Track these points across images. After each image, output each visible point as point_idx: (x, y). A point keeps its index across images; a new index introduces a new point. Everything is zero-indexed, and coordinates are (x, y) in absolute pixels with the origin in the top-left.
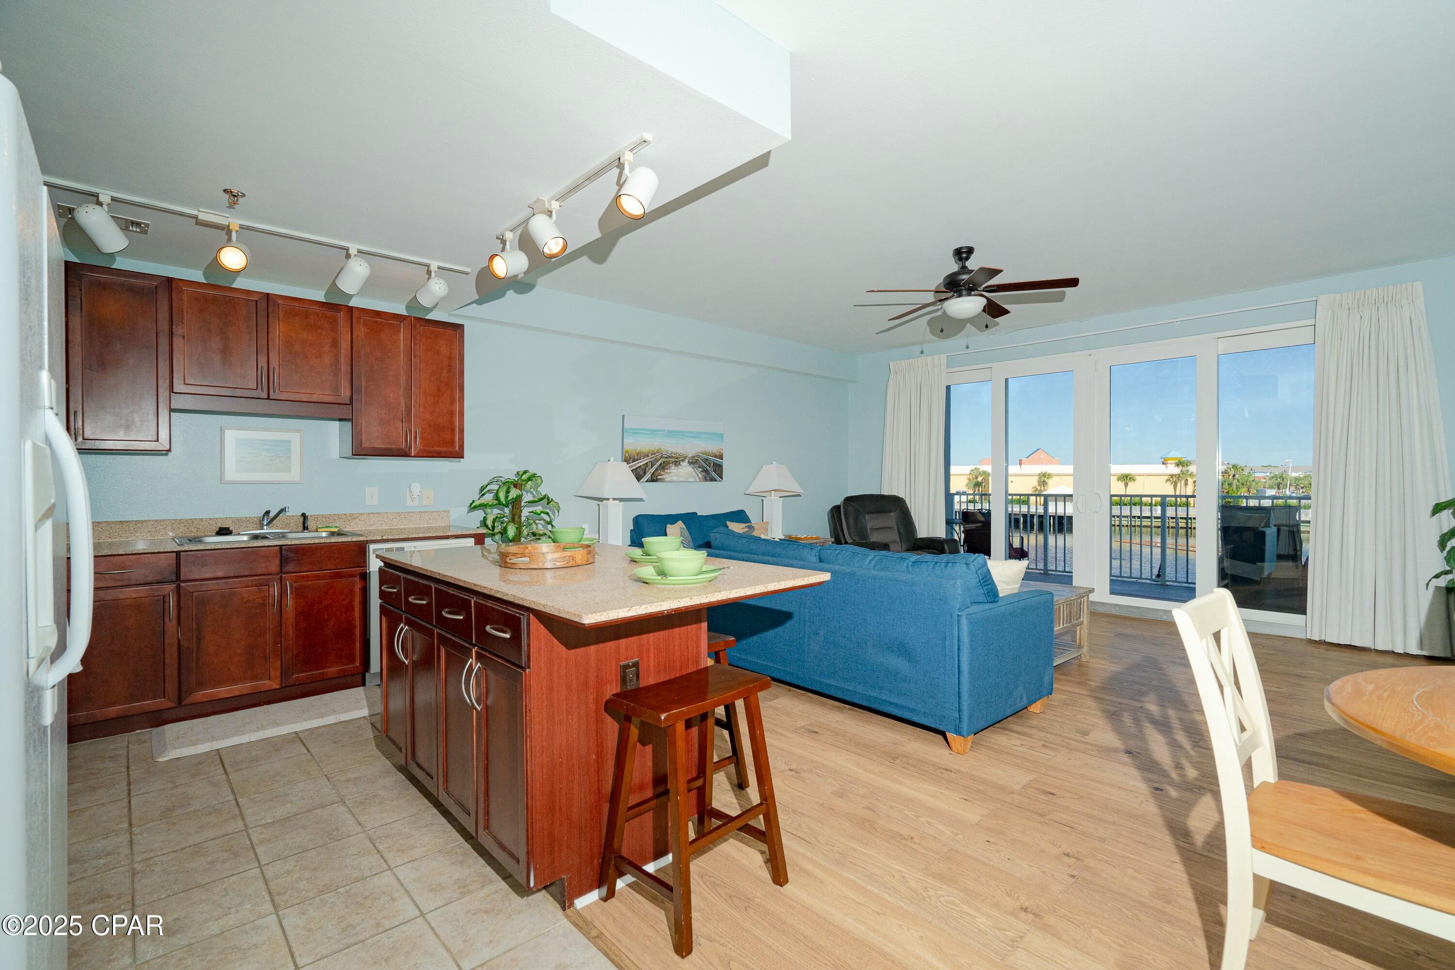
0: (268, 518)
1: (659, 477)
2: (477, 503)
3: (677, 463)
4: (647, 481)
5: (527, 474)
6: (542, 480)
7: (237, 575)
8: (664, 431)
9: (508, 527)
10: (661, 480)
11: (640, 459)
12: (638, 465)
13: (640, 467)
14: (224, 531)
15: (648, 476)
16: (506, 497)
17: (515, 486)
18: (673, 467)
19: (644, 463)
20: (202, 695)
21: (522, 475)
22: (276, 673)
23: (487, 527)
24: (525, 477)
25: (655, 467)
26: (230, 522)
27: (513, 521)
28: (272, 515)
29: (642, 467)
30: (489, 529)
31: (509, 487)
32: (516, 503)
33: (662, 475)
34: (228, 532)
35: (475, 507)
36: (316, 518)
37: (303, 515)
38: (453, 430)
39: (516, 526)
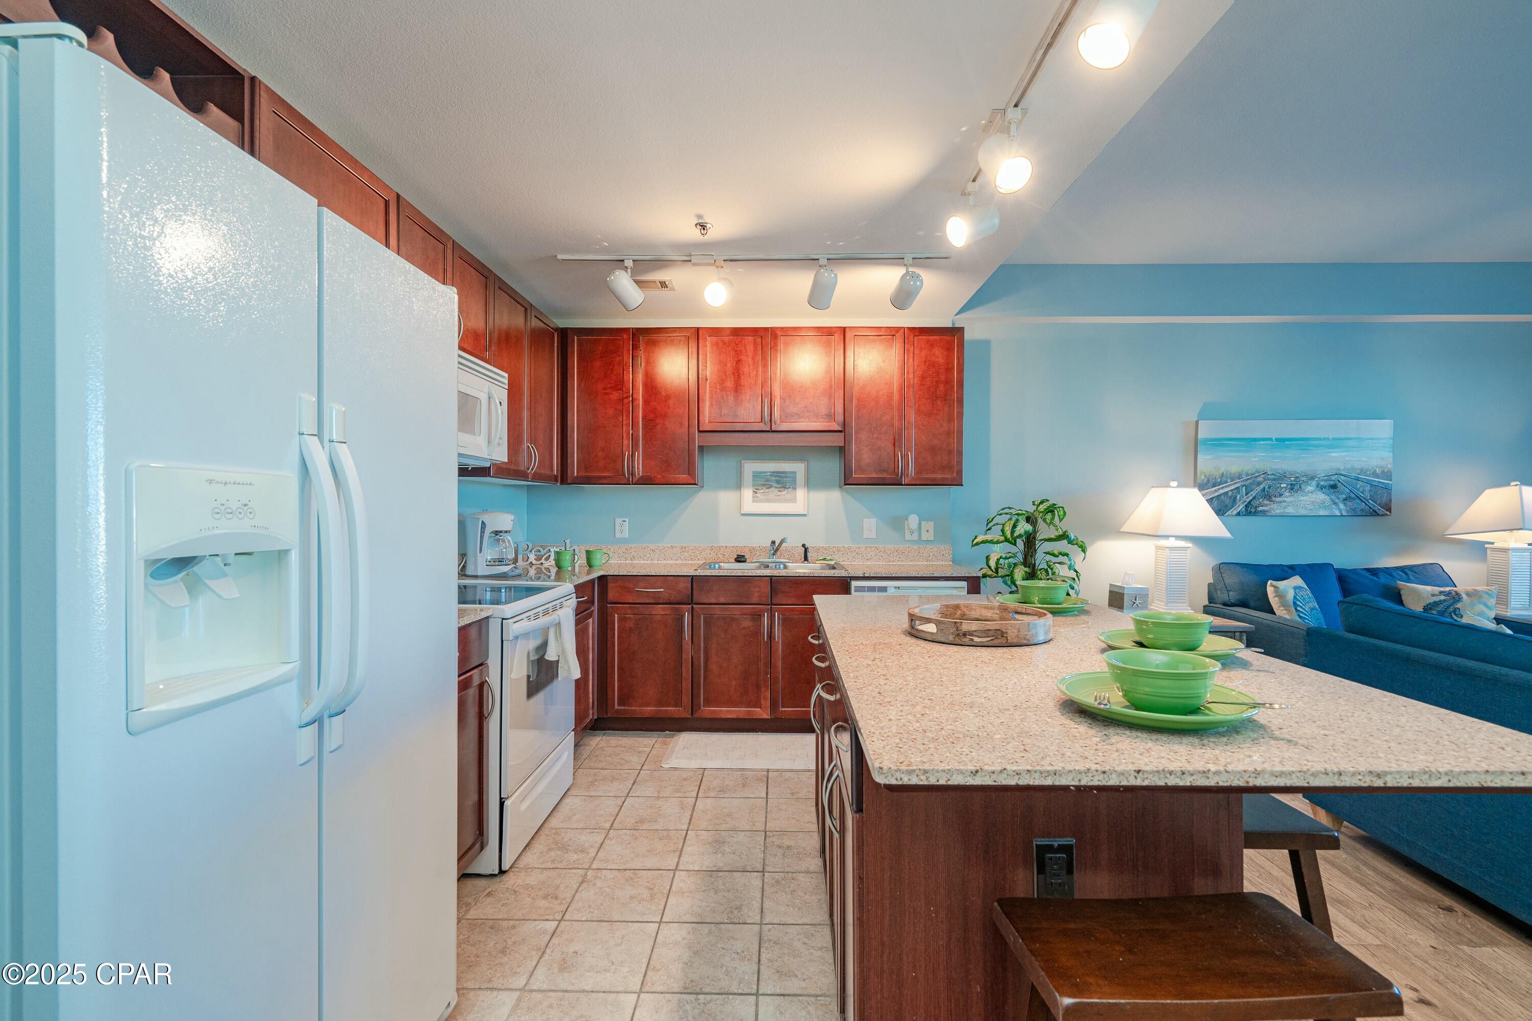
0: (775, 548)
1: (1260, 508)
2: (979, 539)
3: (1295, 487)
4: (1238, 514)
5: (1045, 504)
6: (1065, 513)
7: (735, 602)
8: (1271, 439)
9: (1015, 571)
10: (1264, 513)
11: (1226, 482)
12: (1221, 491)
13: (1226, 493)
14: (740, 559)
15: (1240, 507)
16: (1012, 532)
17: (1028, 520)
18: (1287, 494)
19: (1233, 487)
20: (708, 711)
21: (1038, 506)
22: (766, 703)
23: (990, 567)
24: (1042, 508)
25: (1253, 493)
26: (747, 550)
27: (1025, 564)
28: (777, 544)
29: (1230, 493)
30: (993, 571)
31: (1017, 520)
32: (1030, 541)
33: (1266, 505)
34: (743, 560)
35: (977, 544)
36: (817, 549)
37: (804, 546)
38: (950, 452)
39: (1027, 569)
